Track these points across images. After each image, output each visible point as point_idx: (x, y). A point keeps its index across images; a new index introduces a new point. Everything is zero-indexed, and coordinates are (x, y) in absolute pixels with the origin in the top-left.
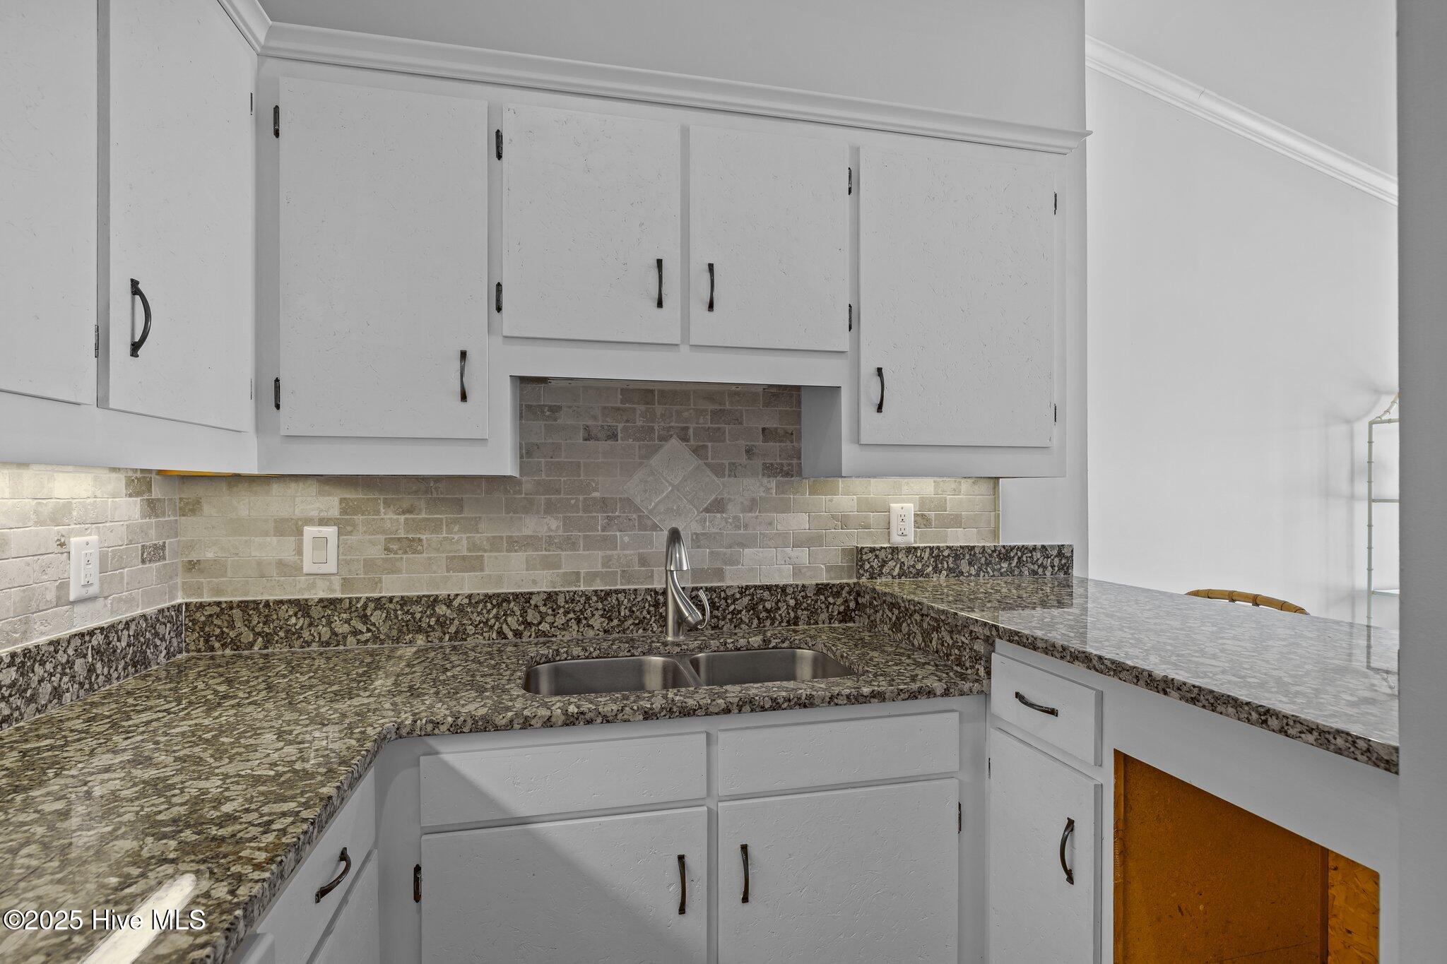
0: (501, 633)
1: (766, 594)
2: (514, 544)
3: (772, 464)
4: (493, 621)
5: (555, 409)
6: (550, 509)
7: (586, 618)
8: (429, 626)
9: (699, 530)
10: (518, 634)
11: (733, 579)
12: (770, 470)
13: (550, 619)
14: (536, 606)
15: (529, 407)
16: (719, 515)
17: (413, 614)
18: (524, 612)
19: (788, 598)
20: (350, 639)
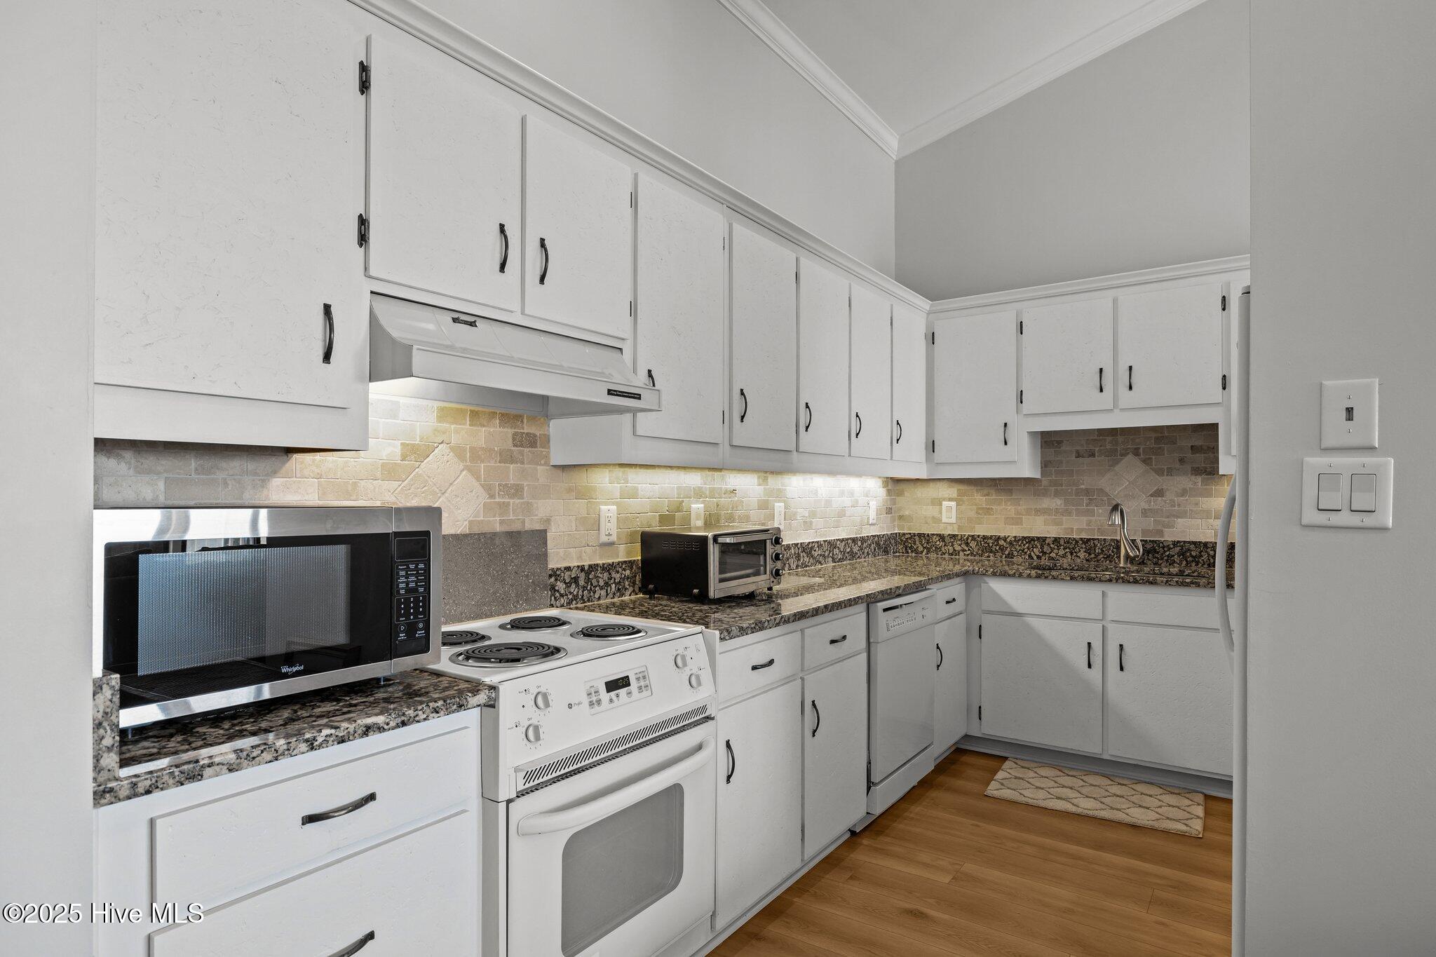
0: (1030, 556)
1: (1192, 547)
2: (1038, 512)
3: (1198, 468)
4: (1026, 550)
5: (1060, 443)
6: (1057, 494)
7: (1076, 552)
8: (996, 550)
9: (1147, 507)
10: (1039, 557)
11: (1169, 536)
12: (1197, 471)
13: (1056, 551)
14: (1049, 544)
15: (1045, 442)
16: (1160, 499)
17: (989, 544)
18: (1042, 547)
19: (1209, 550)
20: (961, 553)
